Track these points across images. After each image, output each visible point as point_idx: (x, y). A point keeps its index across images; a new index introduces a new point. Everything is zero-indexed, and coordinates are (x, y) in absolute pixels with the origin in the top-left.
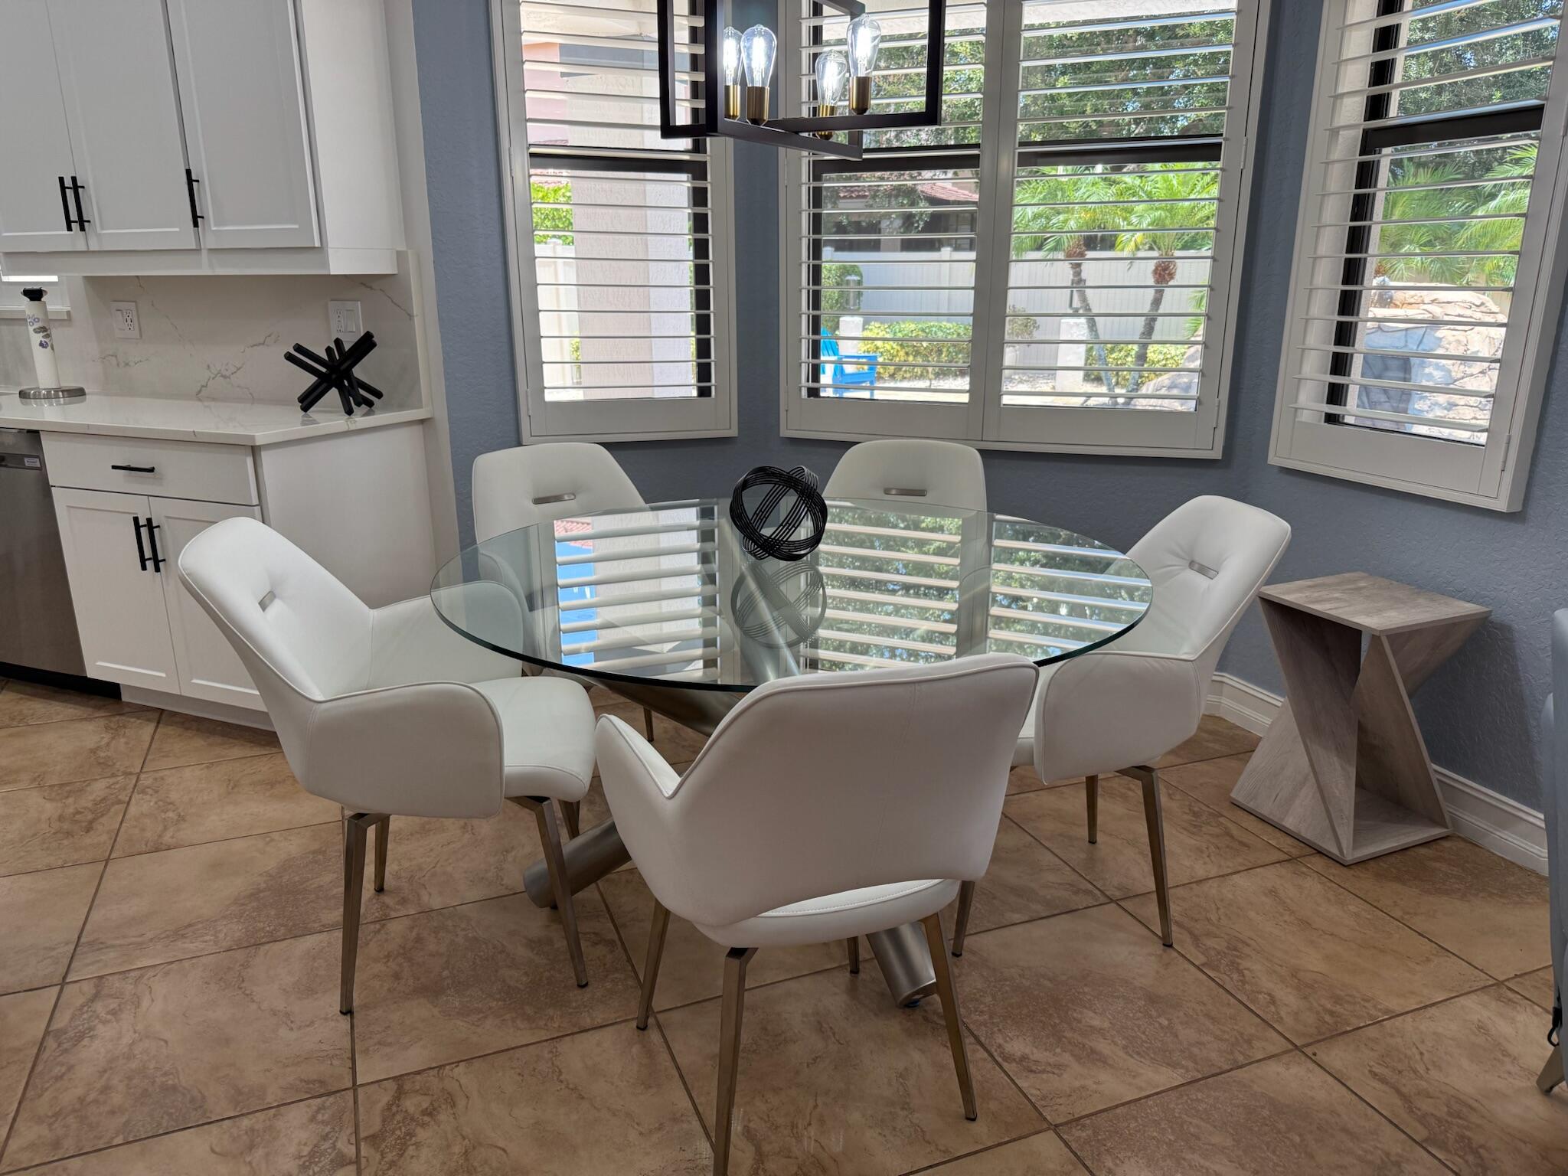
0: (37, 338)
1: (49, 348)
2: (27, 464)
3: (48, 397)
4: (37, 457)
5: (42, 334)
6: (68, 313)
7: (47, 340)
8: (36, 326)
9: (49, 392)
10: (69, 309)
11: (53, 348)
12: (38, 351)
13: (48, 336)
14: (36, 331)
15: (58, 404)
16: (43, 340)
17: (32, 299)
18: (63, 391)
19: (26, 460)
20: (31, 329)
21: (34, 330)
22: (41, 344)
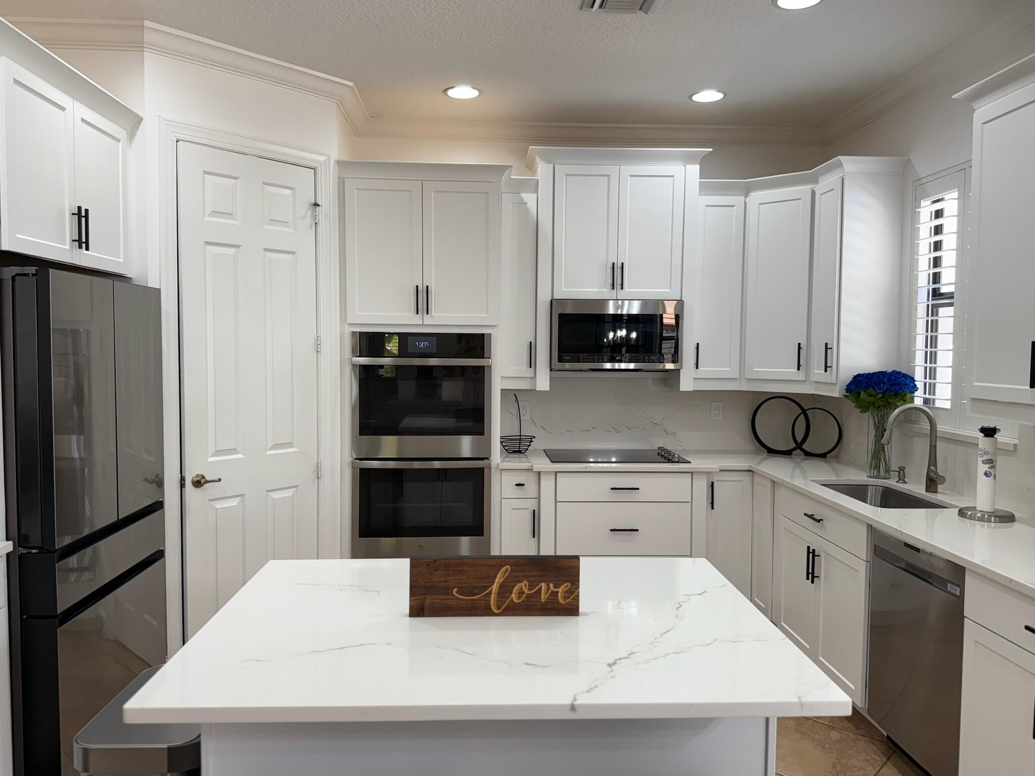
0: (983, 468)
1: (992, 477)
2: (949, 589)
3: (981, 519)
4: (959, 586)
5: (988, 465)
6: (1015, 445)
7: (991, 471)
8: (986, 457)
9: (983, 516)
10: (1016, 441)
11: (995, 478)
12: (981, 477)
13: (993, 467)
14: (983, 462)
15: (989, 527)
16: (988, 470)
17: (986, 436)
18: (995, 517)
19: (949, 585)
20: (980, 460)
21: (983, 461)
22: (986, 474)
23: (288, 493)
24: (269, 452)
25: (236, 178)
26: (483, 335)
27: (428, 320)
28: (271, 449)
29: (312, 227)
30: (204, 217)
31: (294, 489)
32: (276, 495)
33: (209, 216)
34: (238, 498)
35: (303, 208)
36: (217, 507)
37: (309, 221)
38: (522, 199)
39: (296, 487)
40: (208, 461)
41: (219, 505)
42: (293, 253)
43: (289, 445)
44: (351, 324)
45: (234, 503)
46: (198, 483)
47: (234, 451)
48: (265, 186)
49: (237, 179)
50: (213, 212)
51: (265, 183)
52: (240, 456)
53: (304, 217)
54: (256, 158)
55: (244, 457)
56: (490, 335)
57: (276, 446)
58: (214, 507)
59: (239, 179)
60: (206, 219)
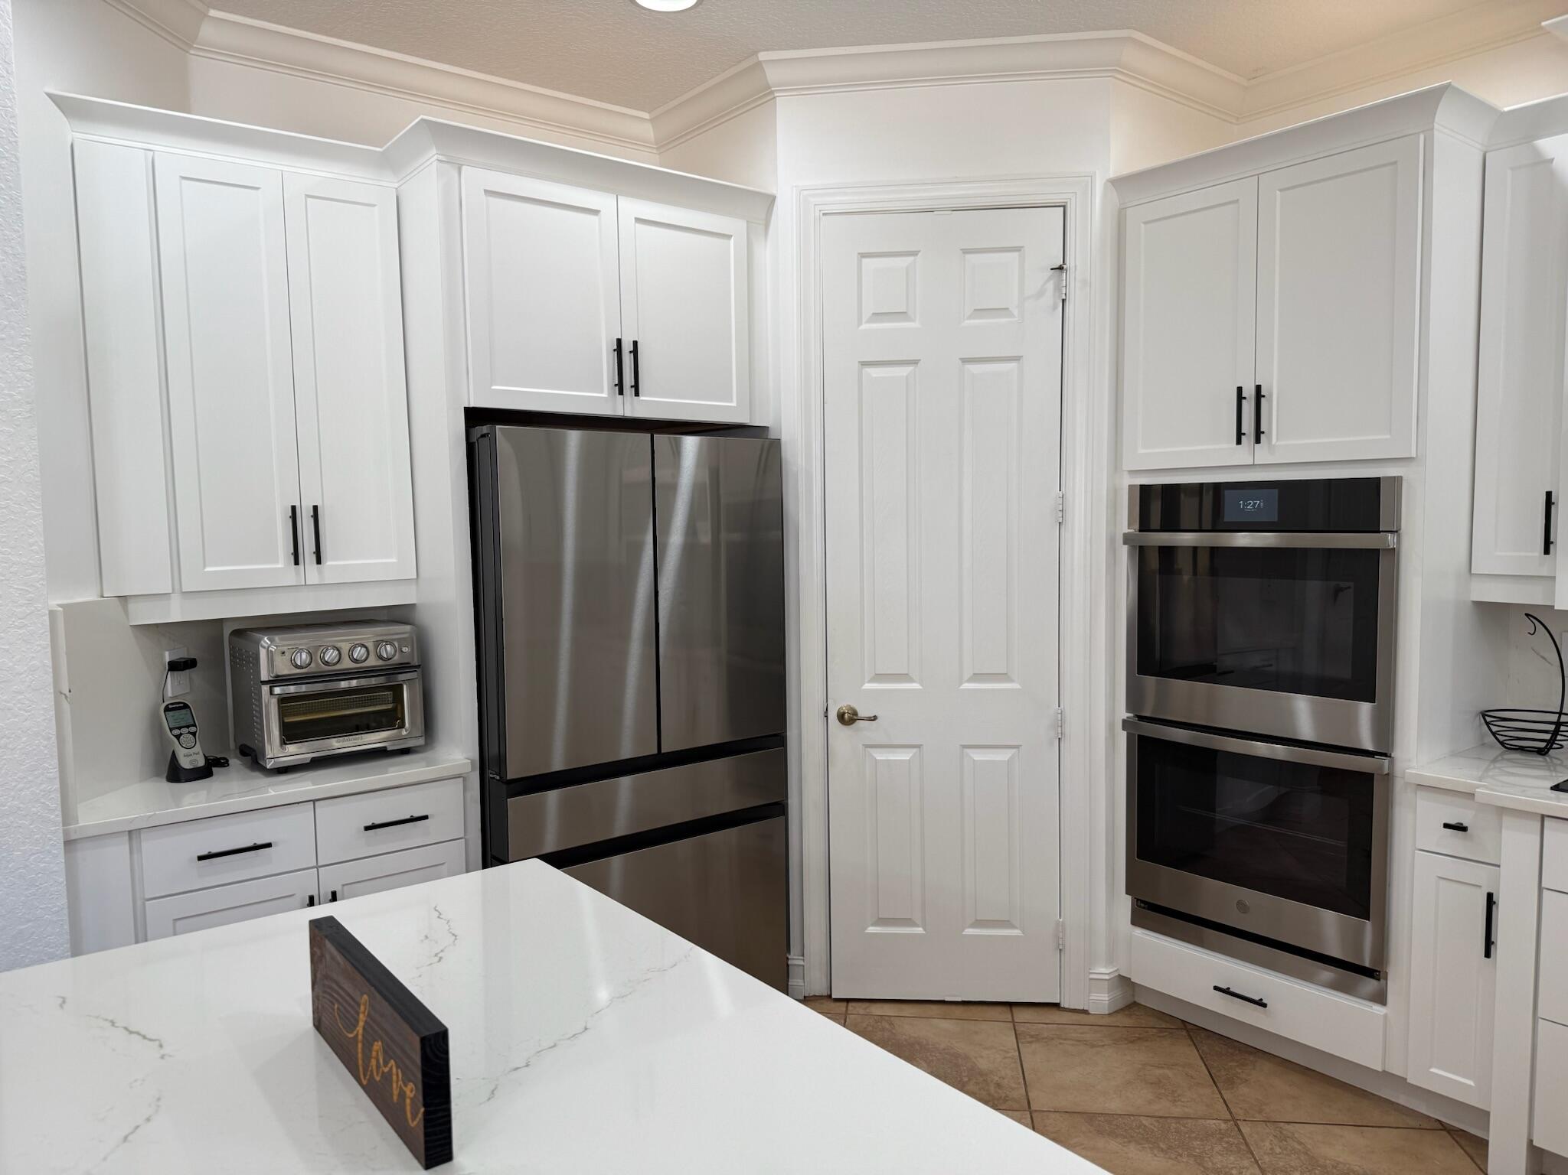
23: (1003, 756)
24: (966, 686)
25: (914, 254)
26: (1377, 481)
27: (1262, 454)
28: (970, 680)
29: (1055, 308)
30: (860, 323)
31: (1014, 751)
32: (978, 756)
33: (869, 321)
34: (915, 750)
35: (1039, 278)
36: (878, 758)
37: (1049, 298)
38: (1536, 152)
39: (1017, 747)
40: (864, 687)
41: (880, 756)
42: (1017, 359)
43: (1004, 677)
44: (1132, 472)
45: (904, 756)
46: (848, 718)
47: (905, 677)
48: (968, 256)
49: (917, 255)
50: (873, 314)
51: (966, 251)
52: (916, 686)
53: (1040, 294)
54: (950, 212)
55: (921, 687)
56: (1397, 481)
57: (977, 677)
58: (873, 757)
59: (920, 254)
60: (864, 326)
